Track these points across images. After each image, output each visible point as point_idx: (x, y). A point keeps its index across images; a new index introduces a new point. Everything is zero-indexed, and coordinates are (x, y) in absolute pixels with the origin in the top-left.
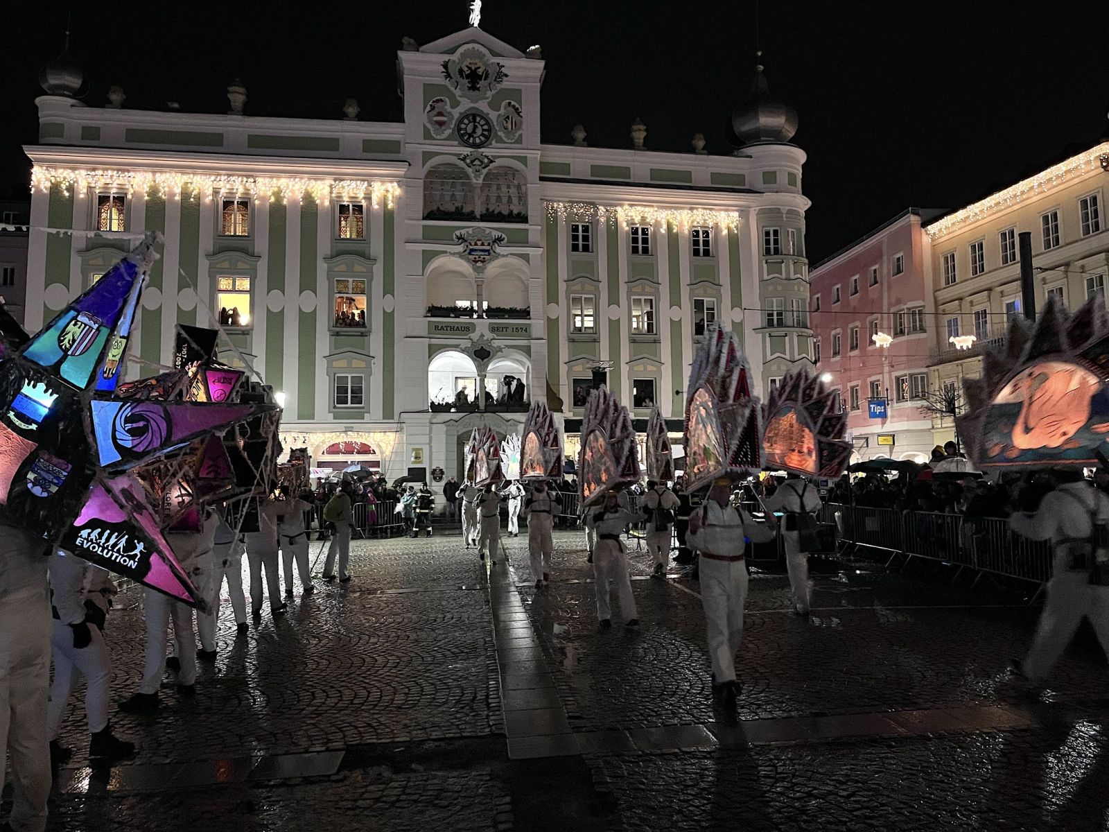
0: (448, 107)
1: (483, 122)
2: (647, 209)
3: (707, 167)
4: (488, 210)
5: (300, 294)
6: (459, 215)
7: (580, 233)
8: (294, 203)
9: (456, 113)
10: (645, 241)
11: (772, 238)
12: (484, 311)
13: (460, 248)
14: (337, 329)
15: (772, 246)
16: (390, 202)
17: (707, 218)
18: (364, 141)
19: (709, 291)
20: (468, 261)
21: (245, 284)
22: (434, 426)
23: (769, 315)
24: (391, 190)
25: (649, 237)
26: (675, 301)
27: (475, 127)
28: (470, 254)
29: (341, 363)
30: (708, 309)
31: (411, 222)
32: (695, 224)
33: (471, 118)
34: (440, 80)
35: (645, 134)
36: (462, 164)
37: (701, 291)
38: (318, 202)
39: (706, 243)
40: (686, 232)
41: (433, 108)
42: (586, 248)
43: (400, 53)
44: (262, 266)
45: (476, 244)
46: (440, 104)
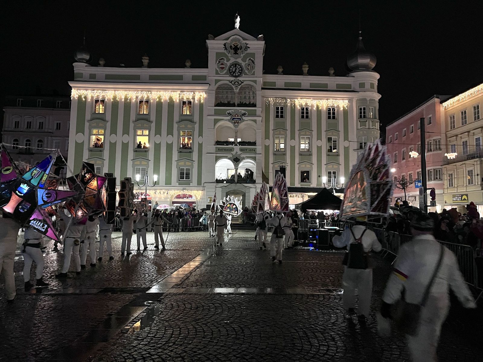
0: (225, 62)
1: (239, 67)
2: (308, 100)
3: (335, 81)
4: (240, 102)
5: (167, 136)
6: (229, 105)
7: (280, 110)
8: (166, 101)
9: (229, 64)
10: (307, 113)
11: (363, 111)
12: (238, 143)
13: (229, 118)
14: (181, 150)
15: (363, 114)
16: (202, 100)
17: (334, 103)
18: (193, 76)
19: (334, 134)
20: (232, 123)
21: (146, 132)
22: (217, 188)
23: (360, 144)
24: (202, 95)
25: (309, 111)
26: (319, 138)
27: (236, 69)
28: (233, 120)
29: (182, 163)
30: (333, 141)
31: (210, 108)
32: (329, 106)
33: (234, 65)
34: (223, 51)
35: (308, 69)
36: (230, 84)
37: (331, 134)
38: (174, 100)
39: (334, 113)
40: (325, 109)
41: (219, 62)
42: (282, 117)
43: (207, 41)
44: (153, 125)
45: (235, 116)
46: (222, 60)
